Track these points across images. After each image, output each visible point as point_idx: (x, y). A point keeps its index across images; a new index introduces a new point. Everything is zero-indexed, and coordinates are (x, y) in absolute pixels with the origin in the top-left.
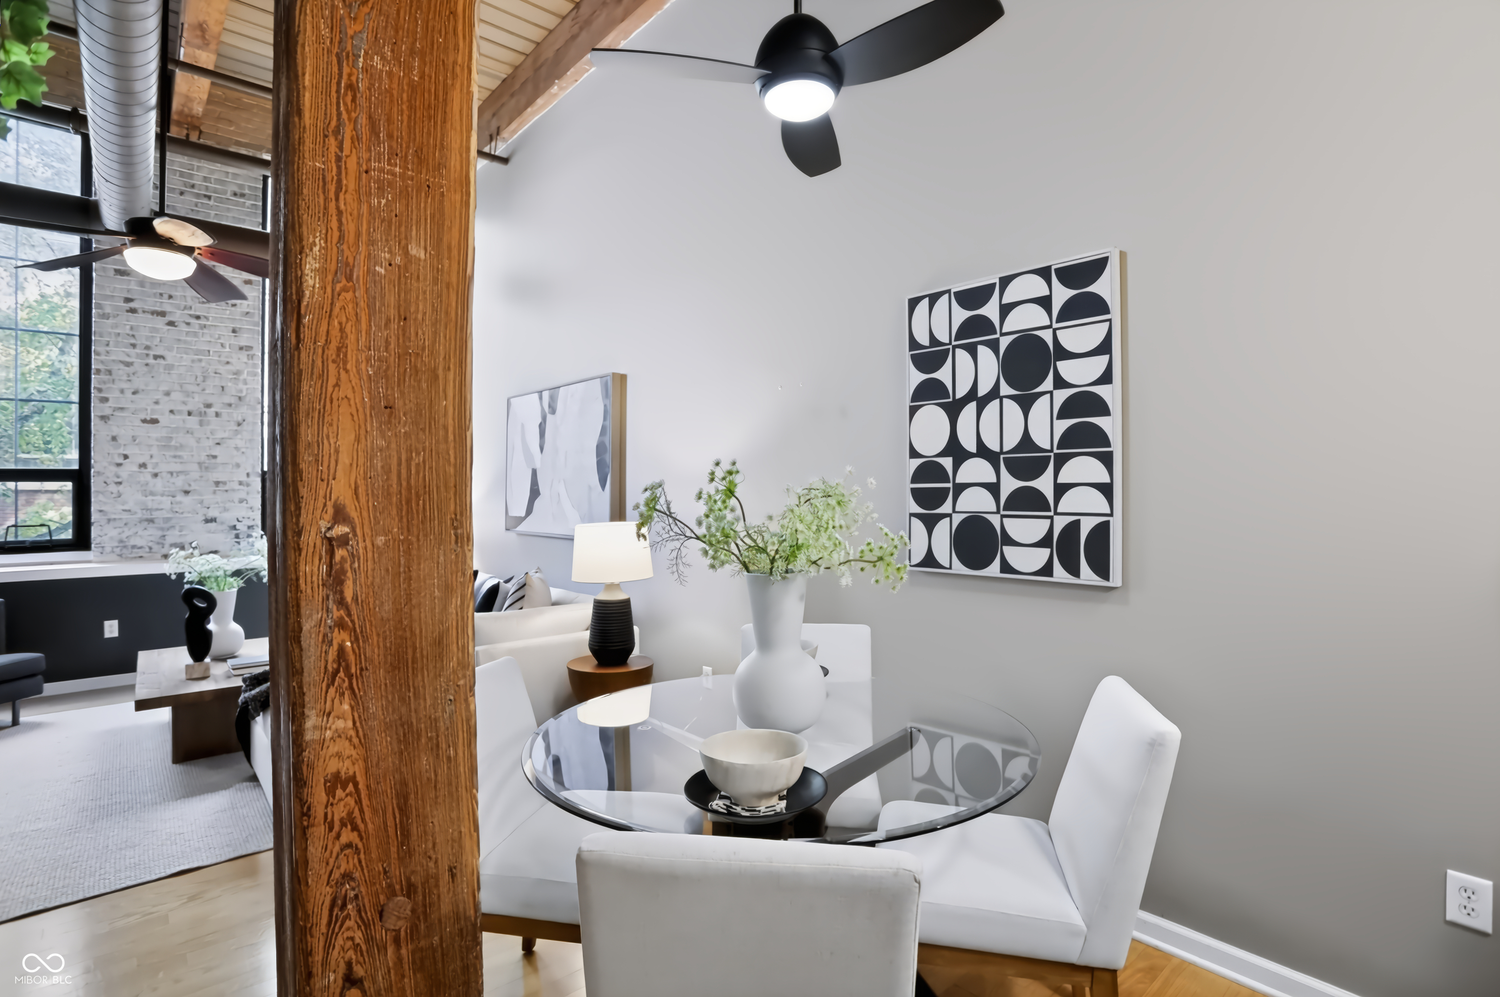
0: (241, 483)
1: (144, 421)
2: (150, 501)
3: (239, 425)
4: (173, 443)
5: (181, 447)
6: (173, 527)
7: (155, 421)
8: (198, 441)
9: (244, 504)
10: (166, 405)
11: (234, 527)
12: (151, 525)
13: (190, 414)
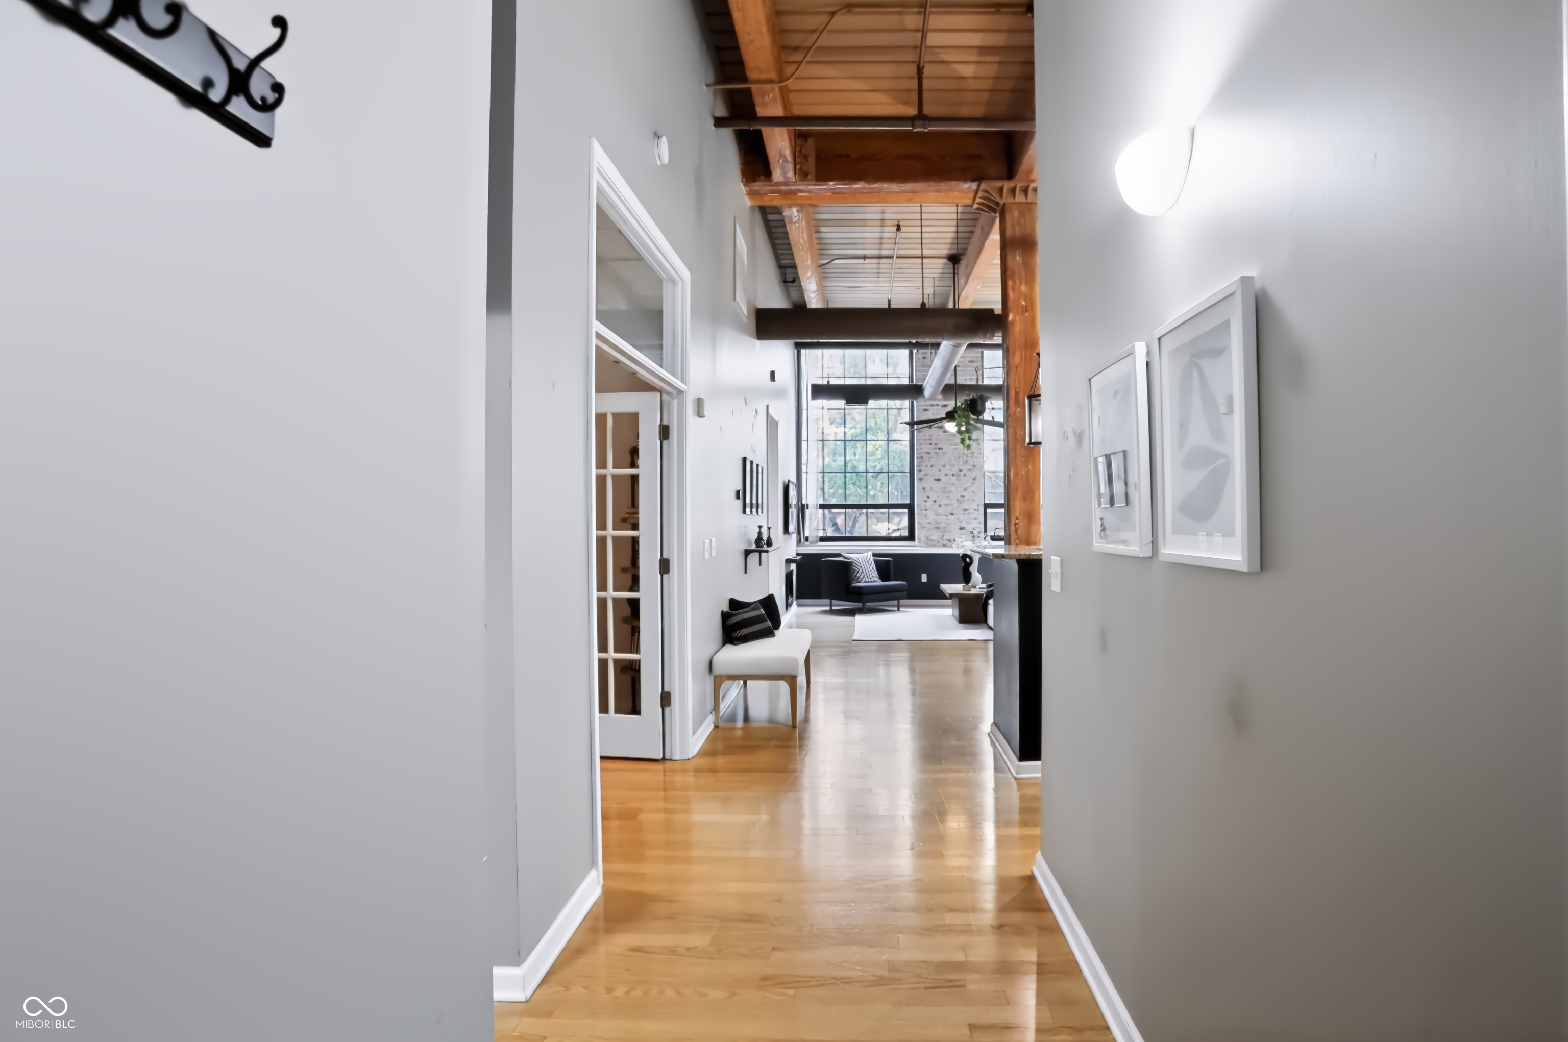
0: (975, 510)
1: (935, 480)
2: (938, 518)
3: (974, 479)
4: (947, 490)
5: (949, 492)
6: (947, 531)
7: (939, 480)
8: (957, 488)
9: (976, 521)
10: (943, 473)
11: (972, 532)
12: (939, 530)
13: (953, 475)
